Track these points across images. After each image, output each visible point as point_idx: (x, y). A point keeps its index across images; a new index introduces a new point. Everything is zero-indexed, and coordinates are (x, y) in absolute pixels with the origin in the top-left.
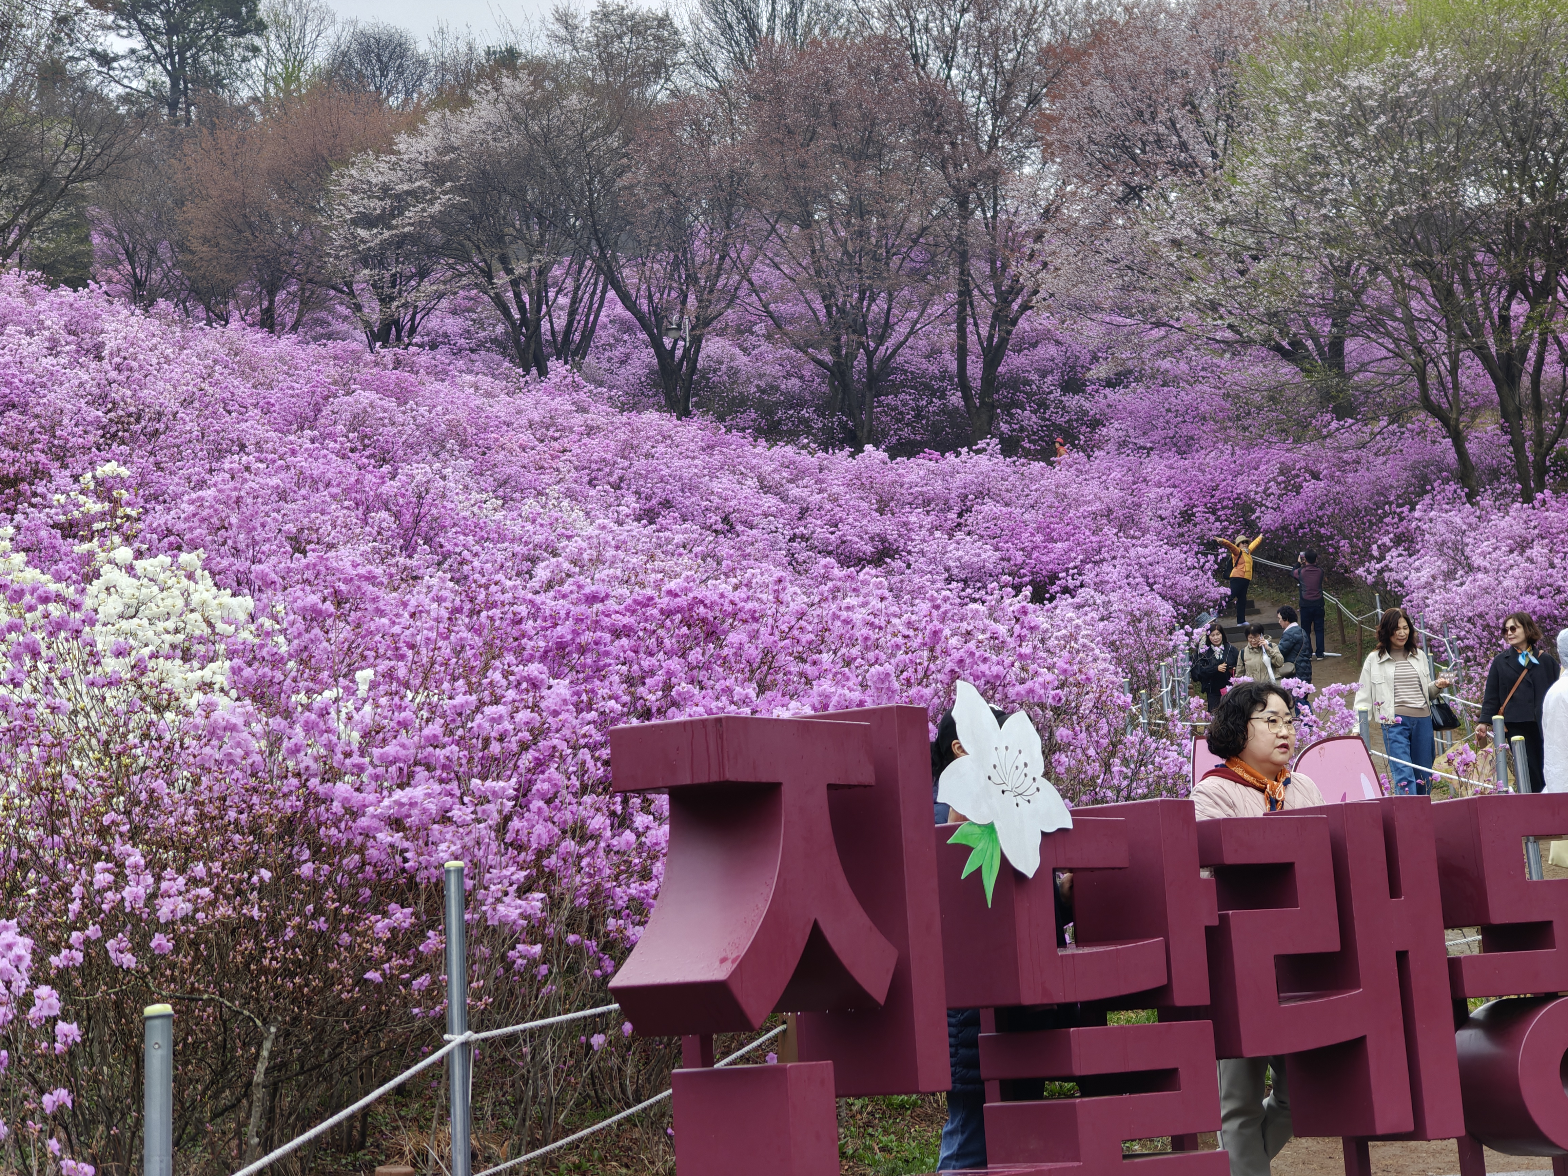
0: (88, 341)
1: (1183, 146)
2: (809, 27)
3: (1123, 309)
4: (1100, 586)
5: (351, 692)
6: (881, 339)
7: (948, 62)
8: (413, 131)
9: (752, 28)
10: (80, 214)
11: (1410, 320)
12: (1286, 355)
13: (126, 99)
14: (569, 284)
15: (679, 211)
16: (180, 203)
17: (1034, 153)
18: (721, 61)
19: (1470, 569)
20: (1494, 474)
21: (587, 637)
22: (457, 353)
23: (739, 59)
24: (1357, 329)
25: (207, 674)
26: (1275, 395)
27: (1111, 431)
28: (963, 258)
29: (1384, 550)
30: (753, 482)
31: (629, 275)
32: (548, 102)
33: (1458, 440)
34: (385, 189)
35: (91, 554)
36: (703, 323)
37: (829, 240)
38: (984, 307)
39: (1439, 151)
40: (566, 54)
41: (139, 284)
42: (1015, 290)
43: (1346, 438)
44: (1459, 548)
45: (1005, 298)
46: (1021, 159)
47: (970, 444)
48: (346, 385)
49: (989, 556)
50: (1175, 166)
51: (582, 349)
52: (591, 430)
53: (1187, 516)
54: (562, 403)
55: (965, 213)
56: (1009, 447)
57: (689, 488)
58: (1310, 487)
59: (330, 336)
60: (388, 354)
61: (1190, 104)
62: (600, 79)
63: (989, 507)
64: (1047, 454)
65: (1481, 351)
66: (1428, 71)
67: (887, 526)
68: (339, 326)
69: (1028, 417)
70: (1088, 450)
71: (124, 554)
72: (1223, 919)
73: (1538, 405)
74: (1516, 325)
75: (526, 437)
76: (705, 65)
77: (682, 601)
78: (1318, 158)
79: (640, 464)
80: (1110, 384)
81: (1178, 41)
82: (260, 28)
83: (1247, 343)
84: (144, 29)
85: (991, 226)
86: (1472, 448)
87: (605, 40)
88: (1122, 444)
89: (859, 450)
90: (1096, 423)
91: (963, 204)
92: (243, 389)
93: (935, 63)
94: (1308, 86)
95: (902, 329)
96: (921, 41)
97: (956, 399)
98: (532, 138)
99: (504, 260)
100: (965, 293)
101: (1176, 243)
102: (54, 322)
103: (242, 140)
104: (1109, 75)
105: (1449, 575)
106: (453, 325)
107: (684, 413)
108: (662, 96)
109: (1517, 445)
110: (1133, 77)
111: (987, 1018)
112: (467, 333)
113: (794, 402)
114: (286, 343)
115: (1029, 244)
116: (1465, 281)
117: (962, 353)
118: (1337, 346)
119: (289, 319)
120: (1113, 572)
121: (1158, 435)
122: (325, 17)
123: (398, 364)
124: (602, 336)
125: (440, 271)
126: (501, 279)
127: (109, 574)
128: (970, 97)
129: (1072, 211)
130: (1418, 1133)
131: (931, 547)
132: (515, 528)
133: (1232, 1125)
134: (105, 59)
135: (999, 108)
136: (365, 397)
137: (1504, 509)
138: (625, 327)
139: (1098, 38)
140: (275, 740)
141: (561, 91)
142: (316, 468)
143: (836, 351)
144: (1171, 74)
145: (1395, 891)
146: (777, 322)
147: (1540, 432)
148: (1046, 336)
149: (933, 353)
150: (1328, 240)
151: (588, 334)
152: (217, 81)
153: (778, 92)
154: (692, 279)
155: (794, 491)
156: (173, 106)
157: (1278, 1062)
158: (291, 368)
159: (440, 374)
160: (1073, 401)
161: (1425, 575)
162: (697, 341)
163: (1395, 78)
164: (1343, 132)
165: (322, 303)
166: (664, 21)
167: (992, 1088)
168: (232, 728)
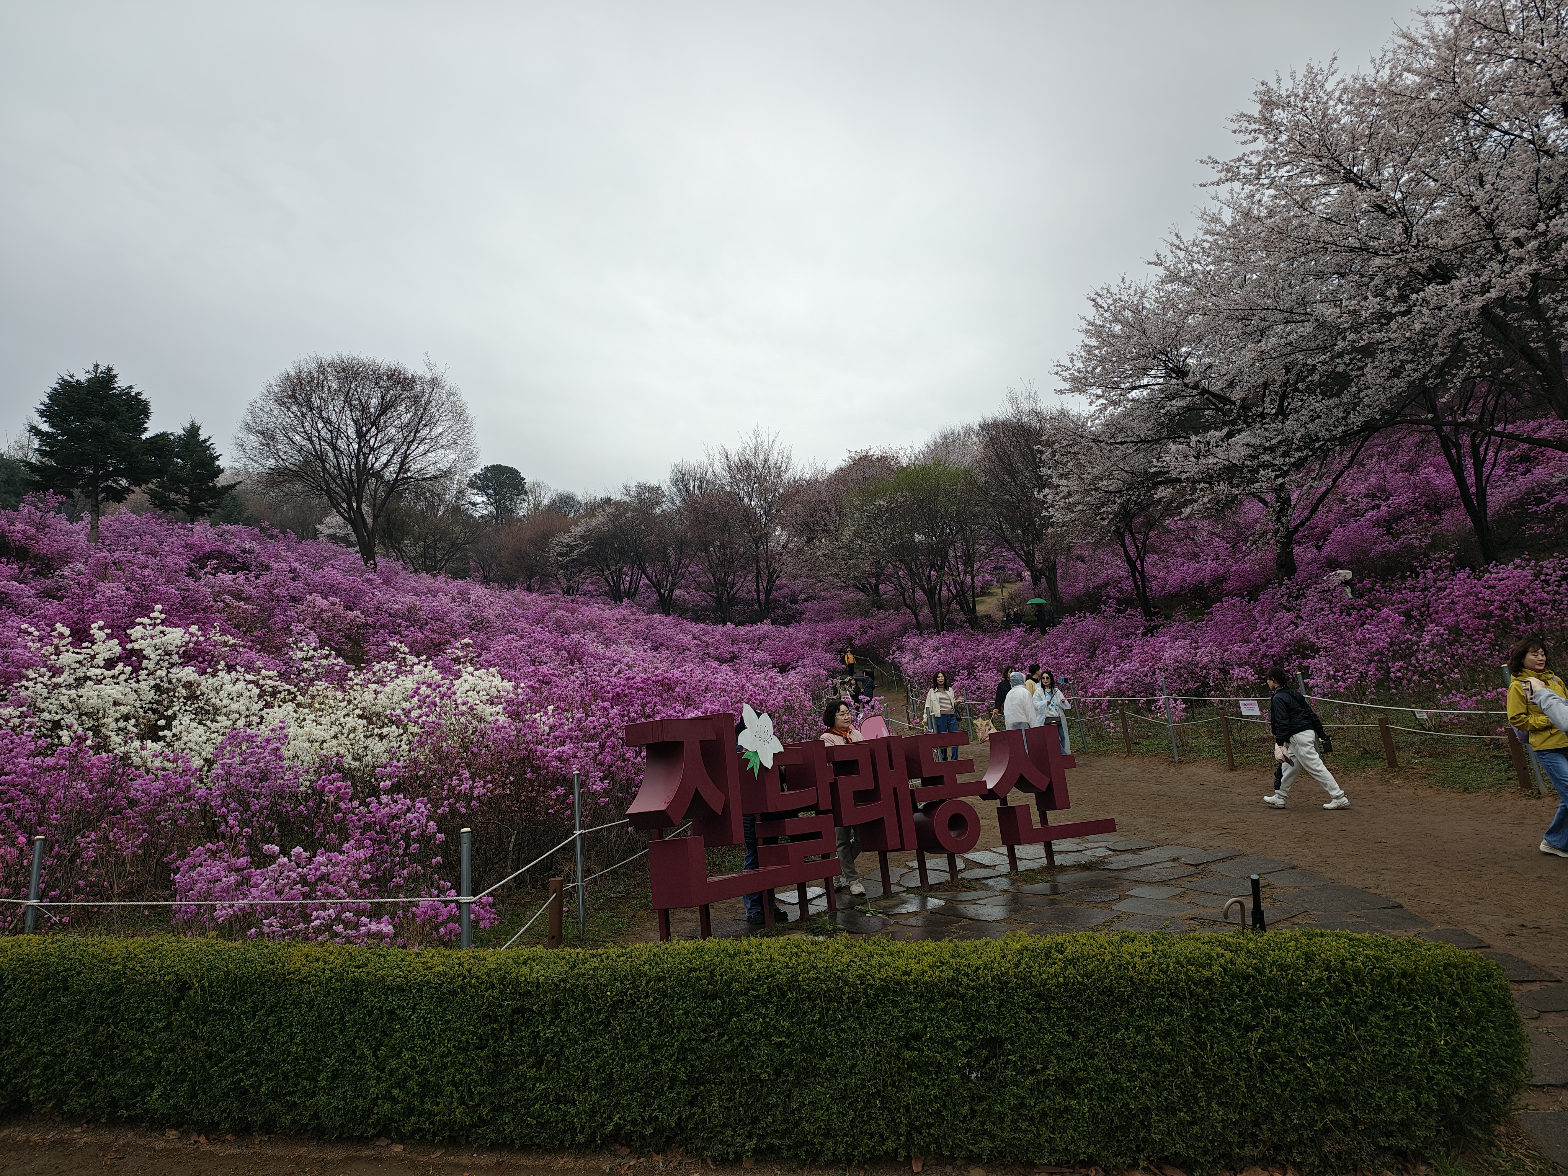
0: (466, 597)
1: (826, 524)
2: (706, 489)
3: (809, 577)
4: (804, 666)
5: (546, 713)
6: (732, 588)
7: (750, 499)
8: (576, 525)
9: (688, 490)
10: (466, 555)
11: (899, 578)
12: (861, 590)
13: (481, 517)
14: (630, 573)
15: (665, 549)
16: (499, 551)
17: (779, 528)
18: (678, 501)
19: (921, 657)
20: (928, 626)
21: (627, 691)
22: (593, 597)
23: (684, 500)
24: (883, 582)
25: (497, 709)
26: (858, 603)
27: (807, 615)
28: (758, 562)
29: (894, 652)
30: (690, 636)
31: (649, 570)
32: (621, 514)
33: (916, 616)
34: (567, 544)
35: (460, 670)
36: (674, 585)
37: (714, 557)
38: (765, 577)
39: (905, 524)
40: (628, 499)
41: (486, 577)
42: (775, 571)
43: (881, 616)
44: (917, 650)
45: (771, 574)
46: (775, 530)
47: (761, 622)
48: (553, 609)
49: (768, 657)
50: (824, 531)
51: (634, 594)
52: (637, 621)
53: (831, 642)
54: (627, 612)
55: (758, 547)
56: (774, 622)
57: (670, 639)
58: (870, 631)
59: (550, 593)
60: (569, 598)
61: (827, 510)
62: (639, 507)
63: (768, 641)
64: (787, 624)
65: (922, 588)
66: (901, 499)
67: (735, 649)
68: (552, 589)
69: (780, 612)
70: (799, 622)
71: (470, 669)
72: (836, 780)
73: (941, 604)
74: (933, 578)
75: (615, 624)
76: (672, 501)
77: (660, 678)
78: (868, 528)
79: (653, 631)
80: (806, 600)
81: (823, 491)
82: (526, 493)
83: (848, 586)
84: (487, 494)
85: (766, 551)
86: (920, 618)
87: (639, 494)
88: (810, 620)
89: (725, 624)
90: (802, 613)
91: (757, 545)
92: (519, 611)
93: (746, 500)
94: (863, 505)
95: (739, 585)
96: (742, 493)
97: (757, 607)
98: (616, 526)
99: (608, 566)
100: (758, 573)
101: (824, 555)
102: (454, 592)
103: (519, 529)
104: (801, 502)
105: (915, 659)
106: (591, 588)
107: (668, 614)
108: (659, 512)
109: (935, 617)
110: (809, 503)
111: (758, 817)
112: (596, 590)
113: (705, 609)
114: (534, 595)
115: (778, 557)
116: (916, 565)
117: (758, 592)
118: (877, 586)
119: (536, 587)
120: (808, 661)
121: (821, 617)
122: (547, 488)
123: (572, 601)
124: (641, 590)
125: (587, 570)
126: (607, 572)
127: (465, 676)
128: (758, 510)
129: (791, 546)
130: (902, 849)
131: (749, 655)
132: (608, 654)
133: (841, 848)
134: (474, 504)
135: (767, 514)
136: (560, 613)
137: (931, 638)
138: (648, 586)
139: (798, 491)
140: (519, 730)
141: (626, 511)
142: (541, 637)
143: (717, 593)
144: (821, 502)
145: (892, 768)
146: (698, 584)
147: (941, 612)
148: (785, 586)
149: (749, 592)
150: (872, 553)
151: (636, 589)
152: (512, 510)
153: (696, 510)
154: (670, 571)
155: (704, 639)
156: (497, 519)
157: (854, 827)
158: (536, 604)
159: (587, 604)
160: (794, 606)
161: (907, 659)
162: (672, 591)
163: (890, 502)
164: (875, 519)
165: (547, 582)
166: (659, 488)
167: (760, 841)
168: (505, 728)
